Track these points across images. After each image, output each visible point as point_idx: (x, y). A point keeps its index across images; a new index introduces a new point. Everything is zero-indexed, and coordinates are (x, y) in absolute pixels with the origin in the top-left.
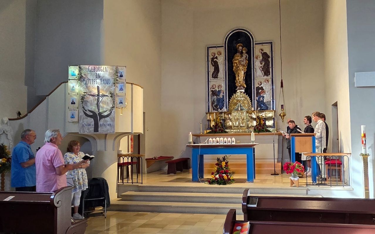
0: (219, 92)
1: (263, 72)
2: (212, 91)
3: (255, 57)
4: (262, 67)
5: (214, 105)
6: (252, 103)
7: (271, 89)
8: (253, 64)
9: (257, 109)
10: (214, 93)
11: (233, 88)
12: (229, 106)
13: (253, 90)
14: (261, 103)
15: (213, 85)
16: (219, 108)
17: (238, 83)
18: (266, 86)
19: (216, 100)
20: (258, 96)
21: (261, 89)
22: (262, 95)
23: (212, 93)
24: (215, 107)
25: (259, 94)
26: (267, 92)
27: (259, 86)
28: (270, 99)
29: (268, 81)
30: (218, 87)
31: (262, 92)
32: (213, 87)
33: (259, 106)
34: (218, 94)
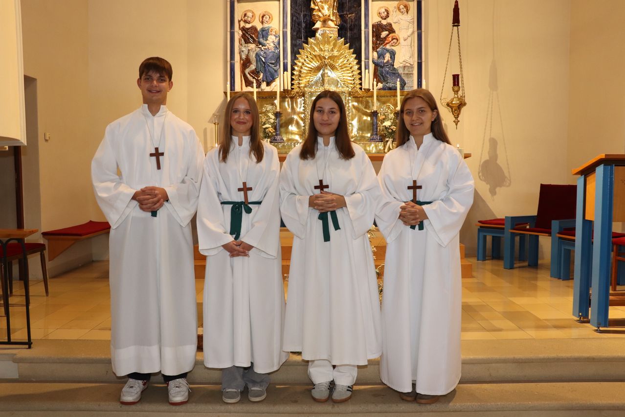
0: (265, 33)
2: (243, 29)
5: (247, 71)
6: (360, 68)
7: (413, 32)
11: (304, 25)
12: (292, 74)
13: (365, 31)
14: (385, 70)
15: (245, 11)
16: (263, 81)
17: (320, 11)
18: (402, 22)
19: (254, 55)
20: (377, 48)
21: (387, 31)
22: (388, 47)
23: (244, 36)
24: (252, 76)
25: (382, 44)
26: (405, 40)
27: (380, 19)
28: (411, 59)
29: (406, 7)
30: (261, 20)
31: (390, 39)
32: (246, 17)
33: (381, 77)
34: (261, 40)
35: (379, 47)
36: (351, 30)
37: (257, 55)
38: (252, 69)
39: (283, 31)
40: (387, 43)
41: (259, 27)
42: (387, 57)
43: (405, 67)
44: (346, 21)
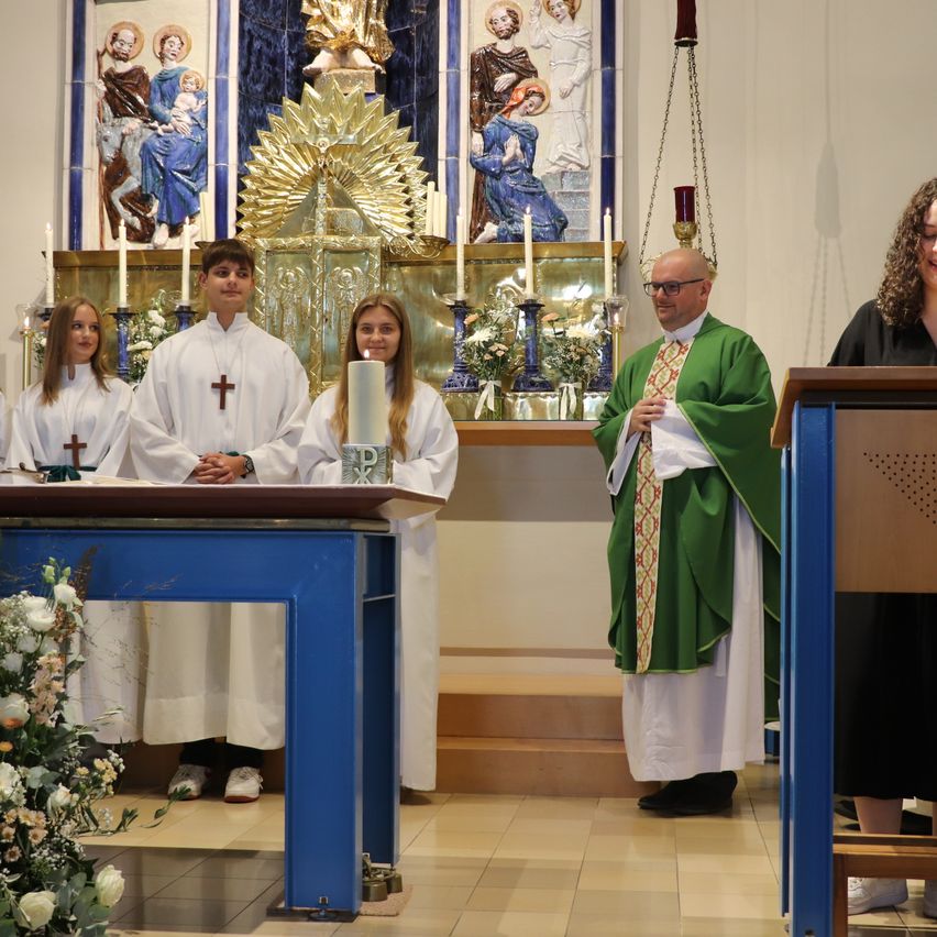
0: (168, 86)
5: (117, 194)
7: (589, 73)
9: (475, 232)
10: (126, 93)
13: (448, 74)
14: (505, 186)
15: (115, 27)
16: (160, 222)
17: (325, 21)
18: (556, 45)
19: (137, 150)
20: (483, 123)
21: (511, 70)
22: (515, 117)
23: (110, 96)
24: (131, 209)
25: (498, 109)
26: (564, 96)
27: (494, 39)
28: (583, 150)
30: (158, 50)
31: (521, 95)
32: (117, 44)
33: (495, 206)
34: (158, 107)
35: (489, 118)
37: (146, 151)
38: (130, 189)
39: (216, 80)
40: (513, 107)
41: (153, 70)
42: (513, 145)
43: (563, 173)
44: (409, 51)
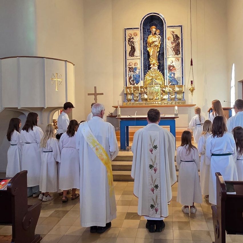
0: (136, 69)
1: (174, 51)
2: (129, 68)
3: (167, 38)
4: (173, 47)
5: (130, 80)
6: (164, 79)
7: (181, 67)
8: (166, 44)
9: (169, 84)
10: (131, 70)
11: (148, 65)
12: (144, 81)
13: (166, 67)
15: (130, 62)
16: (135, 83)
17: (152, 61)
18: (177, 64)
21: (172, 67)
22: (173, 72)
23: (129, 70)
24: (132, 82)
26: (178, 70)
27: (170, 64)
28: (180, 75)
29: (178, 59)
30: (134, 65)
31: (173, 69)
32: (130, 64)
33: (171, 81)
34: (135, 71)
35: (170, 72)
36: (162, 66)
37: (134, 76)
38: (132, 80)
42: (173, 75)
44: (160, 64)
